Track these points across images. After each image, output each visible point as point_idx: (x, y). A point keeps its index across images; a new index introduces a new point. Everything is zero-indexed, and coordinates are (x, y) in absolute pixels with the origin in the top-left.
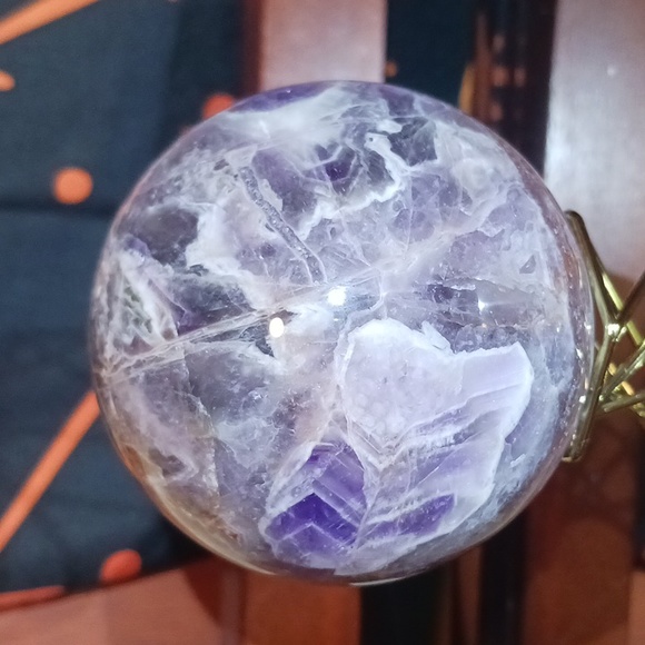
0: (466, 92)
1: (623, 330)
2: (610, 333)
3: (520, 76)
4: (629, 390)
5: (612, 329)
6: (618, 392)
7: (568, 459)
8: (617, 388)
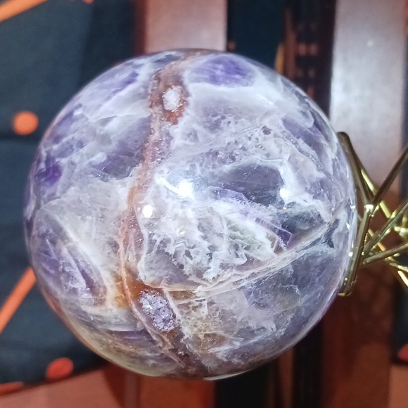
0: (279, 60)
1: (377, 208)
2: (367, 211)
3: (314, 49)
4: (383, 248)
5: (369, 207)
6: (375, 249)
7: (343, 294)
8: (374, 247)
